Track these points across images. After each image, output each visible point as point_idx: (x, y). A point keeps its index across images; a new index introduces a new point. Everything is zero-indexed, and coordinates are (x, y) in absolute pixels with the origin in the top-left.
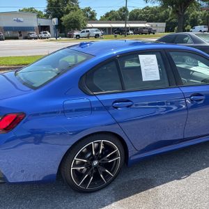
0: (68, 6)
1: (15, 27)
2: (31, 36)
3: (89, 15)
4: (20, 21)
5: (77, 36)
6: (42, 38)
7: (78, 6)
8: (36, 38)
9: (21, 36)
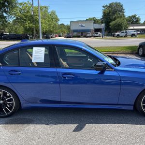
0: (116, 15)
1: (79, 30)
2: (88, 35)
3: (134, 20)
4: (83, 26)
5: (117, 35)
6: (94, 37)
7: (123, 14)
8: (90, 37)
9: (82, 35)
